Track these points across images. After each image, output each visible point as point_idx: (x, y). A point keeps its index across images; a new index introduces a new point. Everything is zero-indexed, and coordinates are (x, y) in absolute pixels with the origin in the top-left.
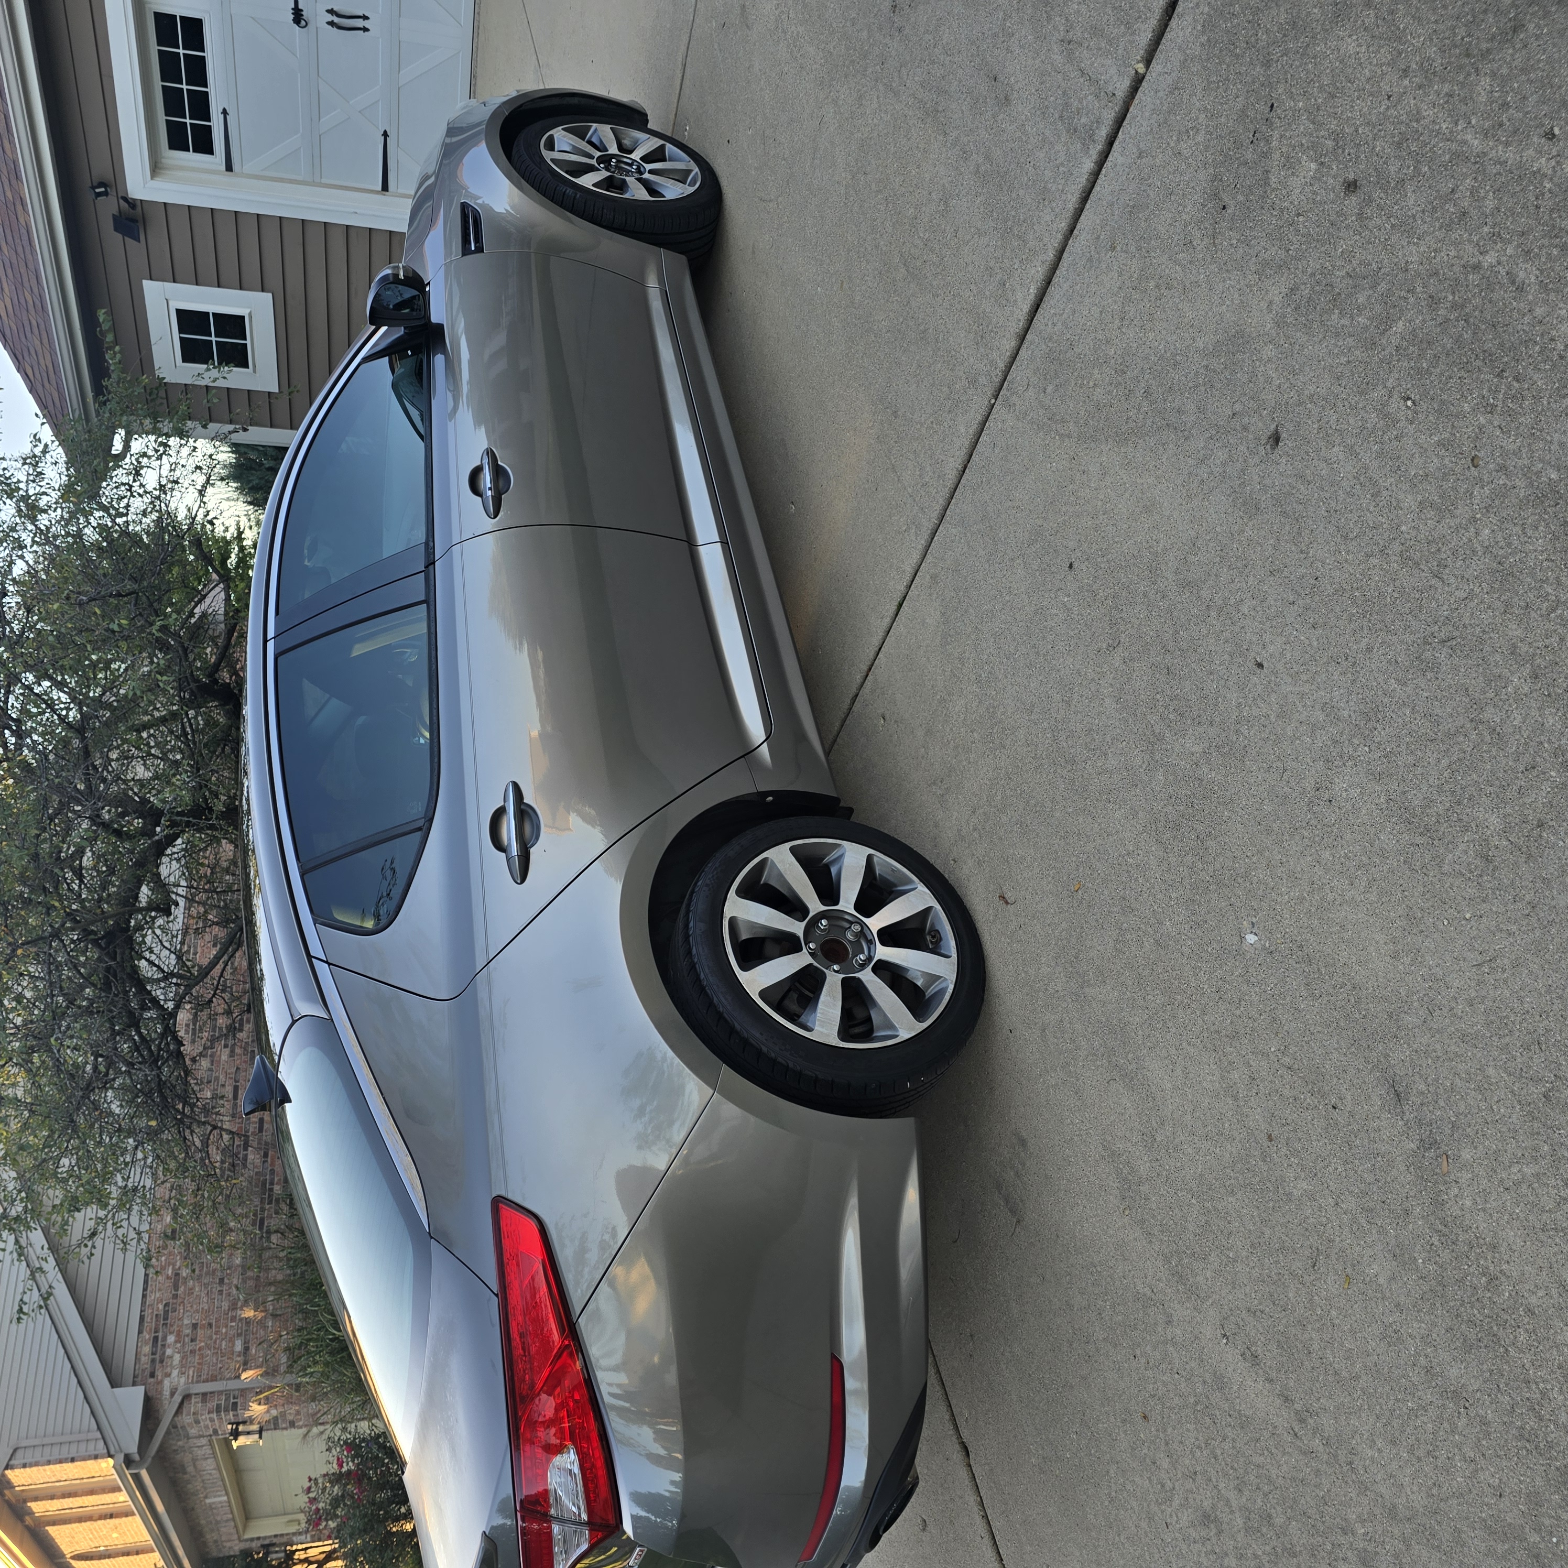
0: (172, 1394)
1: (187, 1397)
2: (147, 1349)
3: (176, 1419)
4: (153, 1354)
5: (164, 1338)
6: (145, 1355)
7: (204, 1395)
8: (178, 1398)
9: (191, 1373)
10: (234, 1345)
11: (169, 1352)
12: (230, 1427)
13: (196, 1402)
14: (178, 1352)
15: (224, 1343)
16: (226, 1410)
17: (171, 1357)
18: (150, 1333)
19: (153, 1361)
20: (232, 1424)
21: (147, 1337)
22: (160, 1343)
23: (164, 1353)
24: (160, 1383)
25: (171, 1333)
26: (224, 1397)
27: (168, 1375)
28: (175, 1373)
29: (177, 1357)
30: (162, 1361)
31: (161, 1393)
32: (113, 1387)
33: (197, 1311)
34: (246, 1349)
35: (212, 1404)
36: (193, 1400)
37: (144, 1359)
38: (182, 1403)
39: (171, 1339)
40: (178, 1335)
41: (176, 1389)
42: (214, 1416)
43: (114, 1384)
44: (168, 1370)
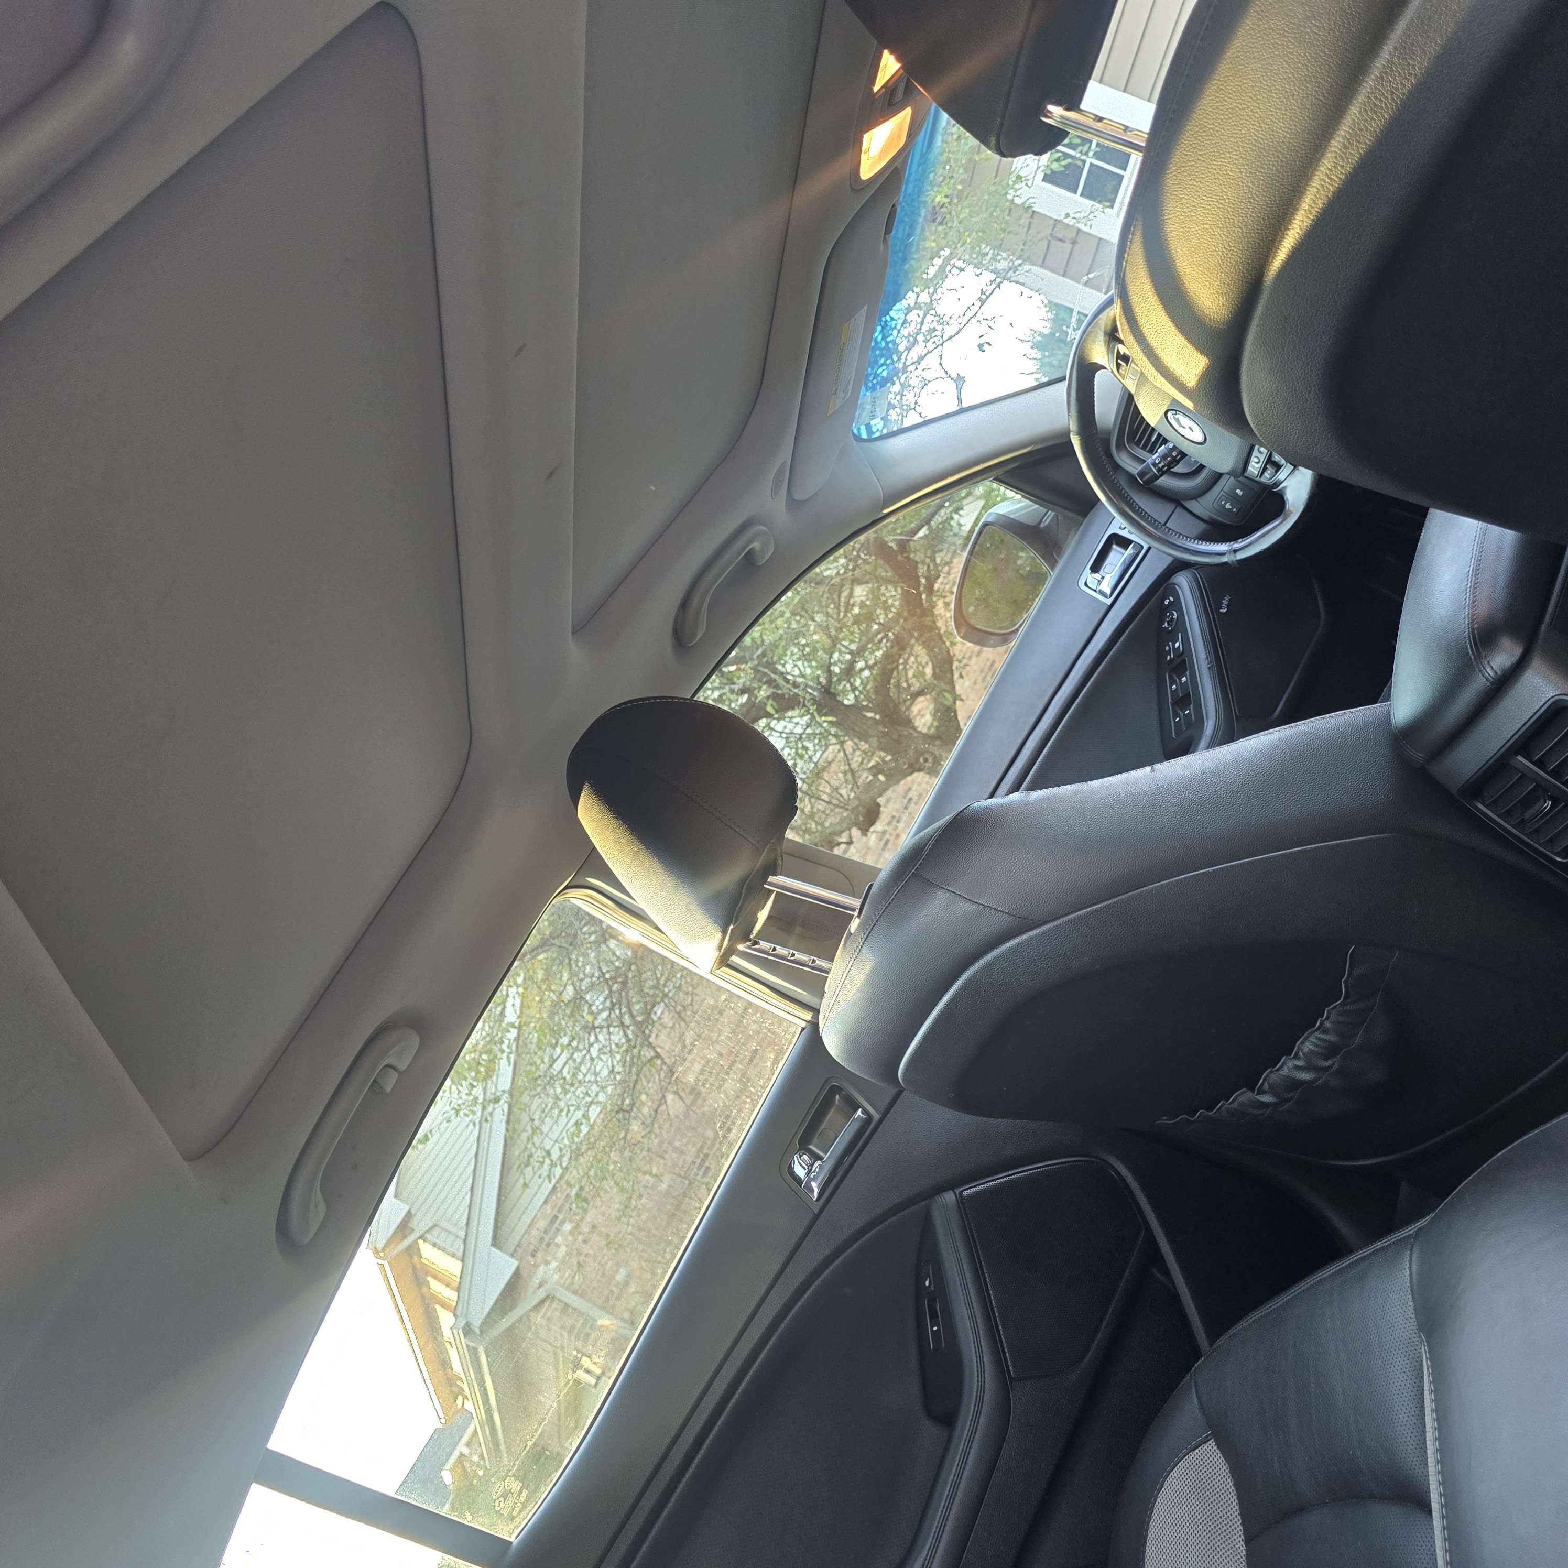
0: (540, 1286)
1: (549, 1298)
2: (542, 1224)
3: (531, 1314)
4: (545, 1232)
5: (563, 1223)
6: (538, 1229)
7: (567, 1306)
8: (542, 1294)
9: (567, 1275)
10: (617, 1271)
11: (559, 1239)
12: (575, 1353)
13: (556, 1309)
14: (567, 1246)
15: (610, 1263)
16: (577, 1338)
17: (558, 1246)
18: (553, 1208)
19: (542, 1239)
20: (578, 1352)
21: (549, 1212)
22: (556, 1225)
23: (554, 1239)
24: (536, 1266)
25: (571, 1221)
26: (581, 1321)
27: (547, 1263)
28: (554, 1265)
29: (563, 1249)
30: (548, 1245)
31: (531, 1276)
32: (493, 1245)
33: (603, 1214)
34: (627, 1284)
35: (569, 1321)
36: (554, 1305)
37: (534, 1232)
38: (542, 1302)
39: (568, 1227)
40: (577, 1227)
41: (546, 1283)
42: (565, 1334)
43: (497, 1241)
44: (549, 1259)
